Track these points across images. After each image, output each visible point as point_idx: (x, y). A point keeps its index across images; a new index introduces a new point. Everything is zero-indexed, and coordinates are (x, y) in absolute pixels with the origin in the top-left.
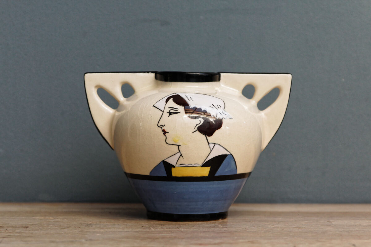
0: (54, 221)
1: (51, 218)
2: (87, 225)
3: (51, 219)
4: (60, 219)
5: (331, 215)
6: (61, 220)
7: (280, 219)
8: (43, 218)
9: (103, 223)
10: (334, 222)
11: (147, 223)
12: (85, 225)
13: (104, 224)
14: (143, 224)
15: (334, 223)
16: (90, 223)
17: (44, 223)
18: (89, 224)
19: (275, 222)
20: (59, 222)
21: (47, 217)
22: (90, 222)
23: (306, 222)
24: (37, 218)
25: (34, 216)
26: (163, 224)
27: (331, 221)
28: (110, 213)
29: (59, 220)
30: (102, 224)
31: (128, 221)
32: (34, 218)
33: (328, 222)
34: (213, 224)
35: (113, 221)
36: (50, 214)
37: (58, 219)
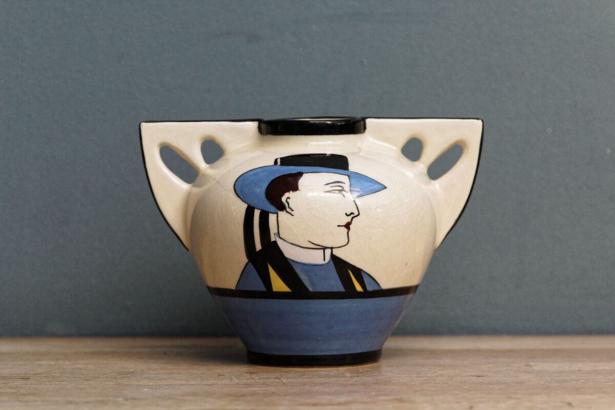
0: (72, 369)
1: (68, 363)
2: (127, 373)
3: (67, 365)
4: (81, 364)
5: (532, 354)
6: (84, 366)
7: (447, 361)
8: (53, 363)
10: (536, 366)
11: (226, 371)
12: (124, 373)
13: (155, 372)
14: (220, 371)
15: (536, 368)
16: (131, 370)
17: (56, 372)
18: (131, 373)
19: (439, 366)
20: (81, 369)
21: (61, 362)
22: (132, 370)
23: (490, 366)
24: (44, 362)
25: (38, 360)
26: (252, 371)
27: (532, 364)
28: (165, 353)
29: (80, 366)
30: (151, 372)
31: (195, 367)
32: (39, 363)
33: (526, 366)
34: (336, 372)
35: (169, 366)
36: (66, 356)
37: (78, 364)
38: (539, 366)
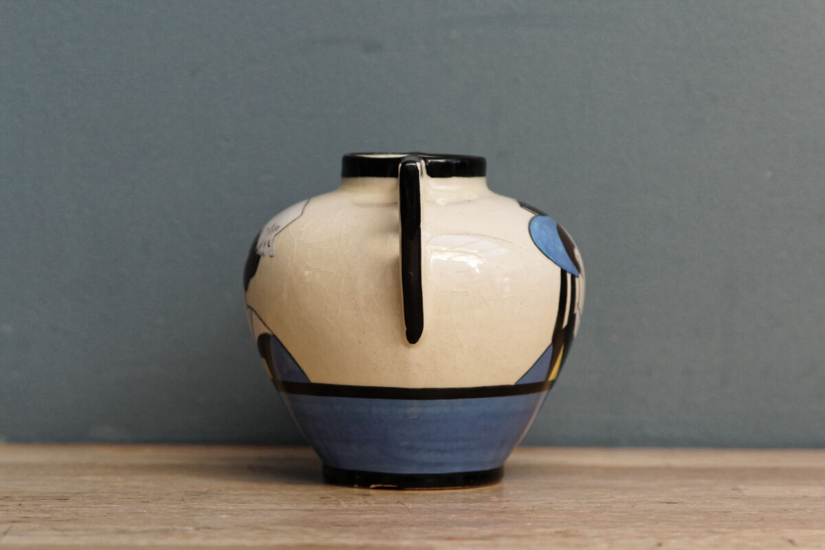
0: (126, 487)
1: (119, 478)
2: (201, 493)
3: (118, 481)
4: (138, 481)
5: (740, 474)
6: (141, 483)
7: (626, 482)
8: (100, 478)
9: (235, 491)
10: (746, 490)
12: (194, 494)
13: (236, 493)
14: (323, 492)
15: (746, 493)
16: (204, 490)
17: (104, 490)
18: (203, 493)
19: (616, 489)
20: (137, 487)
21: (110, 478)
22: (206, 489)
23: (685, 489)
24: (87, 478)
25: (80, 475)
27: (741, 487)
29: (135, 483)
30: (232, 492)
31: (290, 486)
32: (80, 478)
33: (734, 489)
34: (478, 495)
36: (116, 469)
37: (133, 480)
38: (750, 490)
